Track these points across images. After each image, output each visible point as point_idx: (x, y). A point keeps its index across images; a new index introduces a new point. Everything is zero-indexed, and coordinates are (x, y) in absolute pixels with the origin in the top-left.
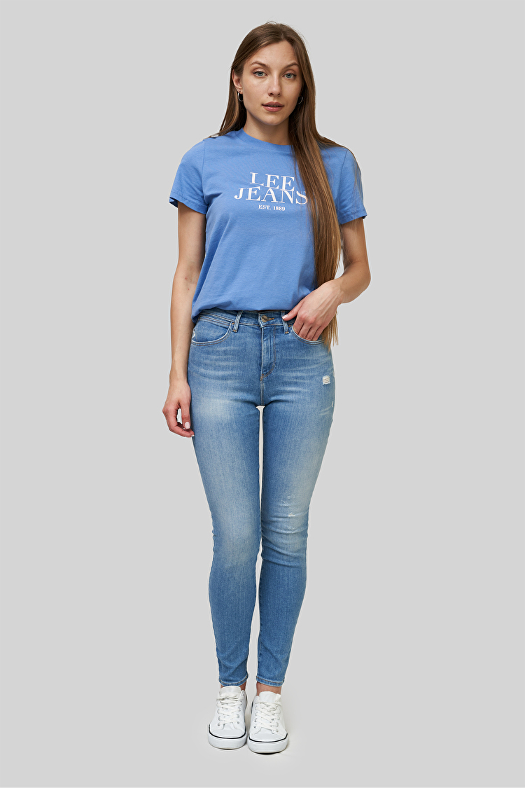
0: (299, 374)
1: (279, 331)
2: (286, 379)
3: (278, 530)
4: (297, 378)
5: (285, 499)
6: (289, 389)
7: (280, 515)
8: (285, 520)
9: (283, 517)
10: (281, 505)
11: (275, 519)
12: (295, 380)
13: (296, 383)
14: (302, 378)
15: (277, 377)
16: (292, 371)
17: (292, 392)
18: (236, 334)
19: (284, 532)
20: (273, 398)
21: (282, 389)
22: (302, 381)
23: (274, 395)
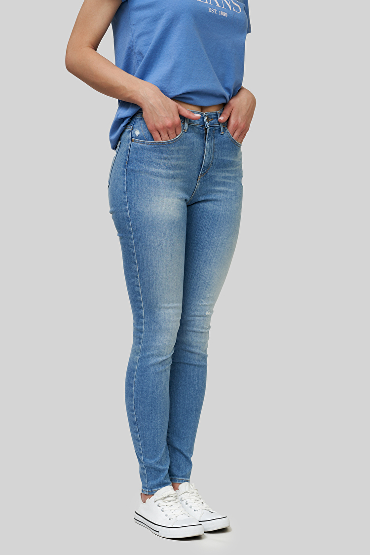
0: (227, 174)
1: (217, 131)
2: (217, 179)
3: (194, 329)
4: (225, 178)
5: (204, 298)
6: (218, 188)
7: (198, 313)
8: (203, 318)
9: (201, 316)
10: (200, 304)
11: (193, 318)
12: (224, 180)
13: (224, 183)
14: (229, 178)
15: (211, 176)
16: (223, 171)
17: (220, 191)
18: (186, 134)
19: (201, 330)
20: (202, 198)
21: (213, 188)
22: (228, 181)
23: (203, 195)
